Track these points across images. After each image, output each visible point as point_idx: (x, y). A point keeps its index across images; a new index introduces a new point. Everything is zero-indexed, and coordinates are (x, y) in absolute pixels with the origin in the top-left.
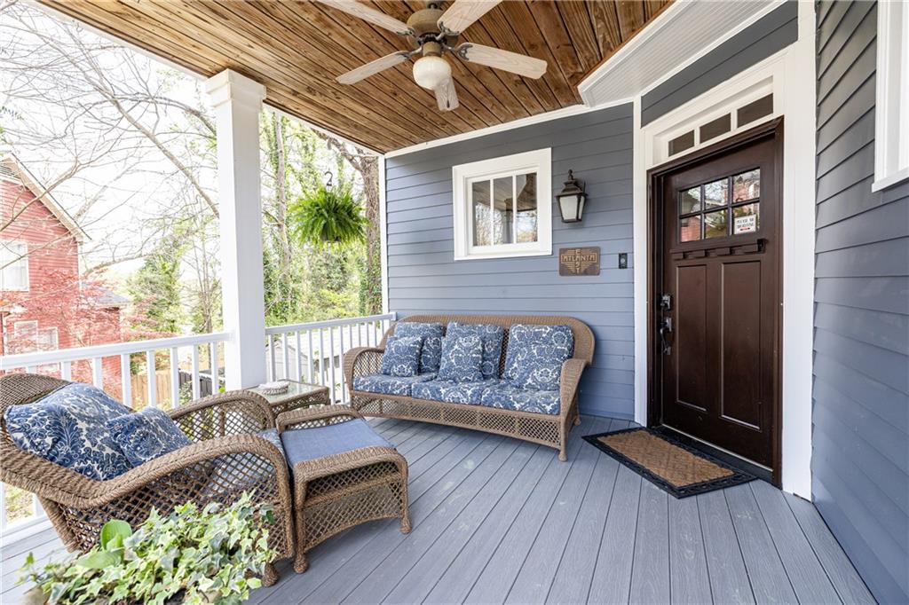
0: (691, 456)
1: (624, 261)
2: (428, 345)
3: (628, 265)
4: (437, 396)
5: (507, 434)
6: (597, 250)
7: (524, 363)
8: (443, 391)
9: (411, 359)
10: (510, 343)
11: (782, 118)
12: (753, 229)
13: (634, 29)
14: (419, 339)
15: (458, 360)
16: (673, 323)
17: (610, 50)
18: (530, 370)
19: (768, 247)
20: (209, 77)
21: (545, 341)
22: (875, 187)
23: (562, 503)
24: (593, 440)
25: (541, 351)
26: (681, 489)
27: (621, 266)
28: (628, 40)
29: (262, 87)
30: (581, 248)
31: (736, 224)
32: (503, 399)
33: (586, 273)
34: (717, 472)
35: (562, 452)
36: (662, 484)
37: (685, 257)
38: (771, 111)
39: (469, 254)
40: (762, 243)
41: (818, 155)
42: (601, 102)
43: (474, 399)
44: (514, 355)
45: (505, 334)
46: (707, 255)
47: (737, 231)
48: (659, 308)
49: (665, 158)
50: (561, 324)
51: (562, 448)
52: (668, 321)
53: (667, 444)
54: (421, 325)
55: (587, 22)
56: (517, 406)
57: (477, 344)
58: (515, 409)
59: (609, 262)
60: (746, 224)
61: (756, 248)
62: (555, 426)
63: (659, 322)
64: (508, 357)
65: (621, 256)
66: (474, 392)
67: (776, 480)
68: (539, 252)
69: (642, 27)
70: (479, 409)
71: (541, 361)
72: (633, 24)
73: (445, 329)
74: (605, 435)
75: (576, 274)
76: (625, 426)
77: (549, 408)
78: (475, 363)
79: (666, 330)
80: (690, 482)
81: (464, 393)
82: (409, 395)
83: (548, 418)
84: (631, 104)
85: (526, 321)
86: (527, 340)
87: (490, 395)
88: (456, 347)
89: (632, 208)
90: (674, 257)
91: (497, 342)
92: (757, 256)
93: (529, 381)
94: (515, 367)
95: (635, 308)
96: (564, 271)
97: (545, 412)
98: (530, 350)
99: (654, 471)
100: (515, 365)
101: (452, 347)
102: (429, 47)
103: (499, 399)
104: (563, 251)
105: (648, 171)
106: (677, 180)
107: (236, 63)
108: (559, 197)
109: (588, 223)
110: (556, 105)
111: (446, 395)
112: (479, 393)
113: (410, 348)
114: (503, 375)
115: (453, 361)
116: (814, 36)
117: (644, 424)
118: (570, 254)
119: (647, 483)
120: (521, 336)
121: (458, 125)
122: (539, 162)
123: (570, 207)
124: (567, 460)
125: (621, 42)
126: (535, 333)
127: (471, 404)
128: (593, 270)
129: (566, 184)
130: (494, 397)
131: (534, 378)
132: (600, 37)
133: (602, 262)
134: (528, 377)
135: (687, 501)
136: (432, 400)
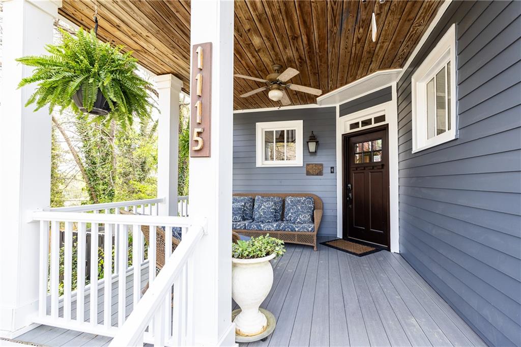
0: (361, 246)
1: (333, 170)
2: (247, 207)
3: (335, 172)
4: (260, 228)
5: (292, 242)
6: (322, 165)
7: (295, 213)
8: (262, 225)
9: (240, 213)
10: (286, 205)
11: (388, 124)
12: (380, 160)
13: (342, 85)
14: (243, 204)
15: (264, 213)
16: (352, 195)
17: (332, 89)
18: (298, 216)
19: (385, 167)
20: (158, 75)
21: (303, 203)
22: (413, 152)
23: (322, 262)
24: (324, 244)
25: (302, 207)
26: (360, 254)
27: (331, 172)
28: (338, 88)
29: (182, 82)
30: (316, 164)
31: (374, 158)
32: (291, 227)
33: (317, 175)
34: (371, 249)
35: (315, 247)
36: (354, 254)
37: (357, 169)
38: (384, 120)
39: (263, 164)
40: (383, 165)
41: (398, 131)
42: (324, 104)
43: (277, 228)
44: (289, 210)
45: (284, 201)
46: (364, 169)
47: (375, 161)
48: (347, 189)
49: (349, 131)
50: (309, 196)
51: (315, 245)
52: (350, 195)
53: (352, 243)
54: (242, 198)
55: (327, 81)
56: (297, 229)
57: (273, 205)
58: (295, 231)
59: (326, 170)
60: (377, 158)
61: (381, 167)
62: (312, 236)
63: (347, 196)
64: (286, 211)
65: (332, 168)
66: (277, 225)
67: (389, 249)
68: (297, 164)
69: (344, 85)
70: (279, 232)
71: (303, 212)
72: (342, 84)
73: (254, 200)
74: (328, 242)
75: (313, 175)
76: (334, 239)
77: (310, 229)
78: (272, 214)
79: (350, 198)
80: (362, 252)
81: (272, 226)
82: (245, 229)
83: (310, 233)
84: (335, 107)
85: (293, 195)
86: (294, 204)
87: (284, 226)
88: (263, 207)
89: (336, 149)
90: (351, 169)
91: (280, 204)
92: (381, 170)
93: (298, 220)
94: (289, 215)
95: (337, 189)
96: (308, 174)
97: (308, 231)
98: (297, 207)
99: (350, 250)
100: (290, 214)
101: (261, 207)
102: (275, 86)
103: (288, 227)
104: (308, 165)
105: (343, 135)
106: (353, 139)
107: (175, 71)
108: (308, 142)
109: (318, 153)
110: (306, 103)
111: (264, 227)
112: (279, 226)
113: (239, 208)
114: (284, 219)
115: (262, 213)
116: (396, 100)
117: (341, 238)
118: (310, 166)
119: (348, 254)
120: (292, 202)
121: (261, 105)
122: (297, 126)
123: (312, 147)
124: (317, 250)
125: (336, 88)
126: (298, 200)
127: (275, 230)
128: (320, 173)
129: (311, 137)
130: (286, 227)
131: (300, 219)
132: (330, 86)
133: (324, 170)
134: (297, 219)
135: (363, 257)
136: (257, 230)
